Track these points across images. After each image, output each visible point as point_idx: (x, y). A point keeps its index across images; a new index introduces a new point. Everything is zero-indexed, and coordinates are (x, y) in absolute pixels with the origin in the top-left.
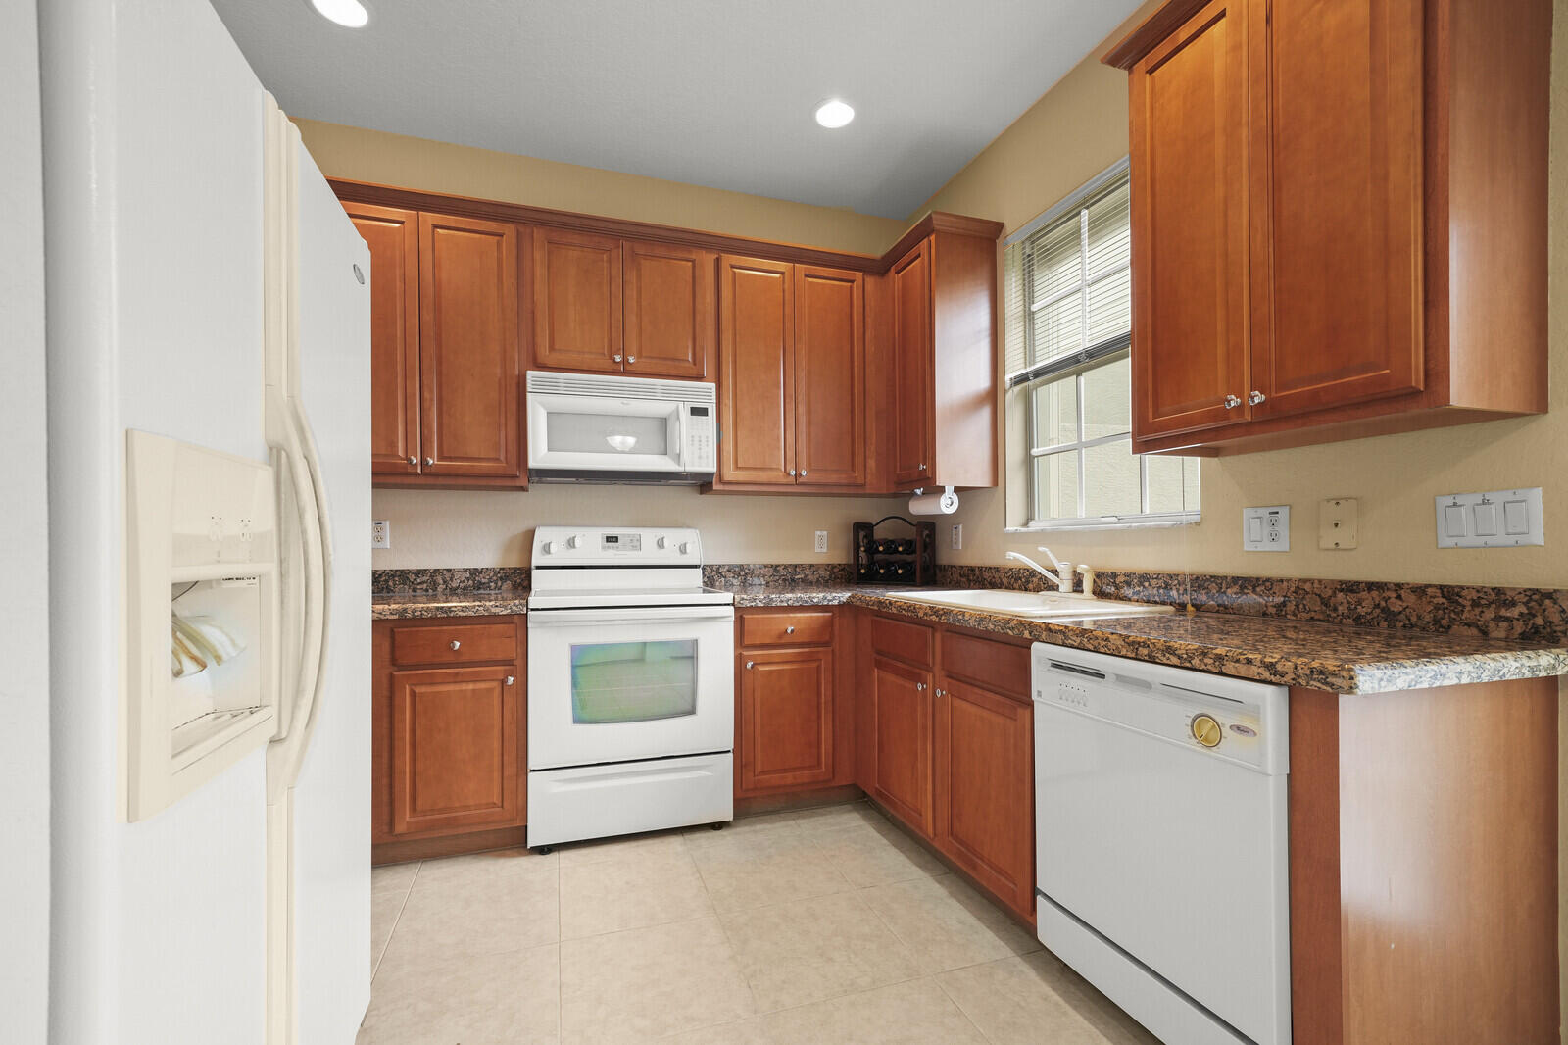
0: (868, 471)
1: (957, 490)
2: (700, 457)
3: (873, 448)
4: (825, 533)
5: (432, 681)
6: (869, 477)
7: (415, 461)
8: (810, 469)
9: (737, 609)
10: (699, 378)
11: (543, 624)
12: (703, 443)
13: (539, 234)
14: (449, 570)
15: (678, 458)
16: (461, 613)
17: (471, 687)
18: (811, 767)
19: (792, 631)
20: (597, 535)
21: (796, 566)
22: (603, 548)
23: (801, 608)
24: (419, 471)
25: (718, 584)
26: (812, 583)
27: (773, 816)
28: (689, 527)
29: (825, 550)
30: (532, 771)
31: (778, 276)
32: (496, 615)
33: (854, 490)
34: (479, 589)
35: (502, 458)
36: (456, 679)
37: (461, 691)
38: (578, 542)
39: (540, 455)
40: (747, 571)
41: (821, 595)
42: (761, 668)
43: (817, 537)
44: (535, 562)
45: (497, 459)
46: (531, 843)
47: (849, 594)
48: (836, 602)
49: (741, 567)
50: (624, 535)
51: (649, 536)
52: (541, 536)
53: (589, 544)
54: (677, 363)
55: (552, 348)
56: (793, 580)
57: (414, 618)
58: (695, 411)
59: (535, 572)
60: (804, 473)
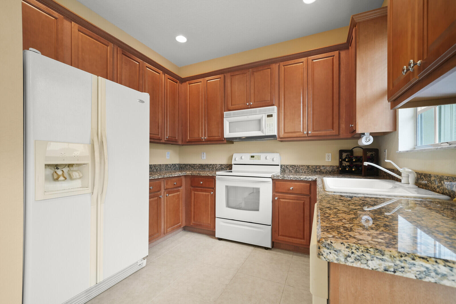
0: (341, 129)
1: (371, 134)
2: (270, 130)
4: (330, 154)
5: (197, 191)
6: (341, 132)
7: (202, 138)
8: (313, 130)
9: (273, 180)
10: (273, 105)
12: (271, 125)
13: (228, 75)
15: (263, 132)
16: (202, 175)
17: (205, 193)
18: (300, 239)
19: (292, 189)
20: (249, 155)
21: (317, 166)
22: (250, 159)
23: (296, 181)
24: (204, 140)
26: (323, 172)
28: (276, 153)
29: (330, 160)
30: (216, 217)
32: (209, 176)
33: (336, 137)
35: (220, 135)
36: (202, 191)
37: (203, 194)
38: (243, 158)
39: (227, 134)
40: (297, 167)
41: (304, 177)
42: (281, 200)
43: (326, 155)
44: (233, 162)
45: (219, 136)
46: (217, 236)
48: (310, 180)
49: (295, 166)
50: (256, 156)
51: (263, 156)
52: (235, 156)
53: (246, 158)
54: (265, 102)
55: (232, 105)
56: (315, 171)
57: (194, 175)
58: (269, 116)
59: (233, 166)
60: (310, 132)
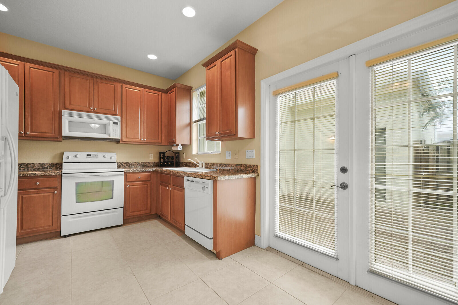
0: (163, 139)
1: (182, 145)
2: (116, 135)
3: (164, 134)
4: (152, 154)
5: (29, 193)
6: (163, 141)
7: (22, 133)
8: (147, 138)
10: (116, 115)
11: (66, 177)
12: (117, 131)
13: (67, 73)
14: (33, 164)
15: (109, 135)
16: (40, 175)
17: (43, 194)
18: (145, 210)
19: (140, 178)
20: (84, 154)
21: (144, 162)
22: (86, 157)
23: (143, 172)
24: (24, 135)
25: (122, 167)
26: (148, 167)
27: (135, 223)
28: (113, 152)
29: (152, 158)
30: (62, 216)
31: (139, 91)
32: (51, 175)
33: (160, 144)
34: (44, 169)
35: (53, 133)
36: (37, 193)
37: (39, 196)
38: (78, 156)
39: (66, 132)
40: (130, 164)
41: (148, 169)
42: (131, 187)
43: (150, 155)
44: (63, 161)
45: (52, 133)
46: (62, 234)
47: (155, 169)
48: (152, 171)
49: (129, 163)
50: (93, 154)
51: (101, 155)
52: (66, 154)
53: (82, 156)
54: (109, 111)
55: (70, 104)
56: (143, 166)
57: (23, 176)
58: (114, 123)
59: (64, 164)
60: (145, 140)
